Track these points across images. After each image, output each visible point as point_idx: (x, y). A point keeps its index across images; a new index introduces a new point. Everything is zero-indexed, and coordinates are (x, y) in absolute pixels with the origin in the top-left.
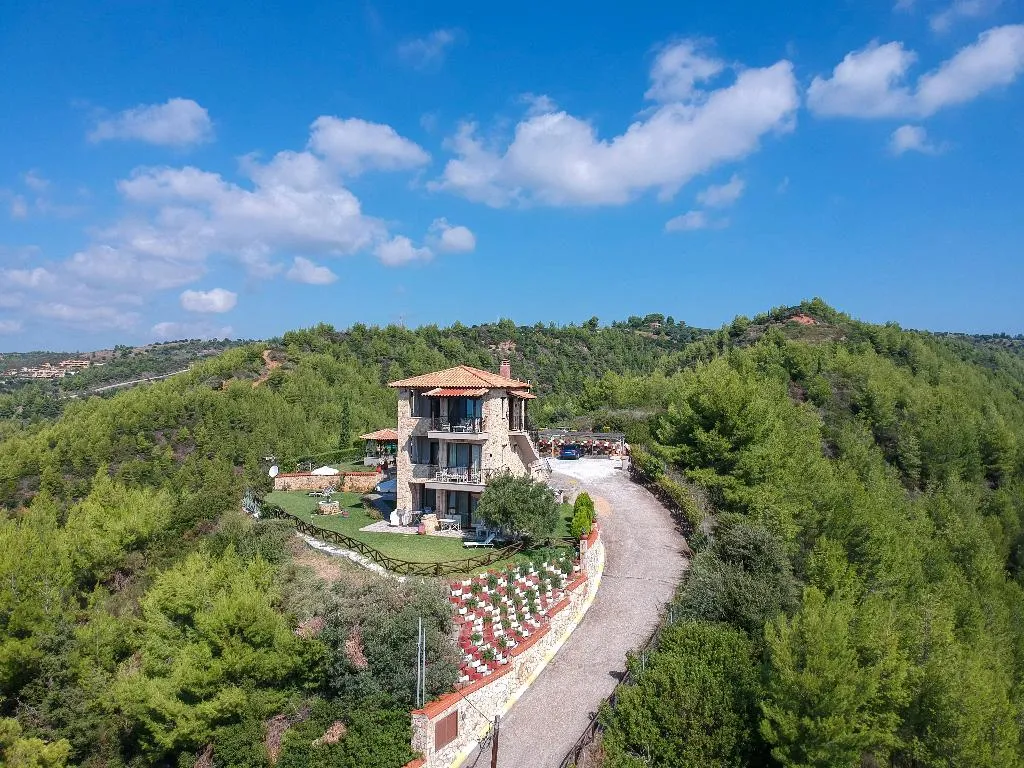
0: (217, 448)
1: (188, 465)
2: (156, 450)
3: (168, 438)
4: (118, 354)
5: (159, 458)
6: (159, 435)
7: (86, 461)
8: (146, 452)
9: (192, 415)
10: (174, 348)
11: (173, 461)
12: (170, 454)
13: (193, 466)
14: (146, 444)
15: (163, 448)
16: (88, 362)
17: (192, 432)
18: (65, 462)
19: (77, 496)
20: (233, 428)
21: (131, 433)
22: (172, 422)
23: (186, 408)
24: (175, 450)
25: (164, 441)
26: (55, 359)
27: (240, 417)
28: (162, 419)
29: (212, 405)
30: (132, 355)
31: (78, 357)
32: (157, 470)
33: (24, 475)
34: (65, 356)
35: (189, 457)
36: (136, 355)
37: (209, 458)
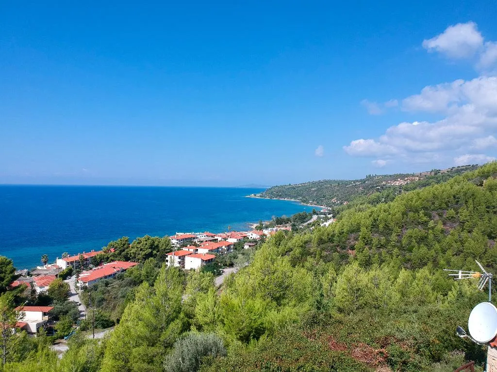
0: (475, 225)
1: (453, 235)
2: (431, 224)
3: (440, 216)
4: (433, 174)
5: (433, 228)
6: (434, 213)
7: (386, 227)
8: (425, 223)
9: (458, 201)
10: (463, 170)
11: (442, 231)
12: (440, 226)
13: (456, 237)
14: (425, 218)
15: (436, 222)
16: (417, 178)
17: (457, 213)
18: (374, 226)
19: (380, 248)
20: (488, 212)
21: (417, 211)
22: (444, 206)
23: (454, 197)
24: (444, 224)
25: (437, 218)
26: (402, 177)
27: (493, 204)
28: (437, 203)
29: (473, 195)
30: (440, 174)
31: (413, 175)
32: (431, 236)
33: (352, 232)
34: (407, 175)
35: (453, 231)
36: (442, 173)
37: (469, 232)
